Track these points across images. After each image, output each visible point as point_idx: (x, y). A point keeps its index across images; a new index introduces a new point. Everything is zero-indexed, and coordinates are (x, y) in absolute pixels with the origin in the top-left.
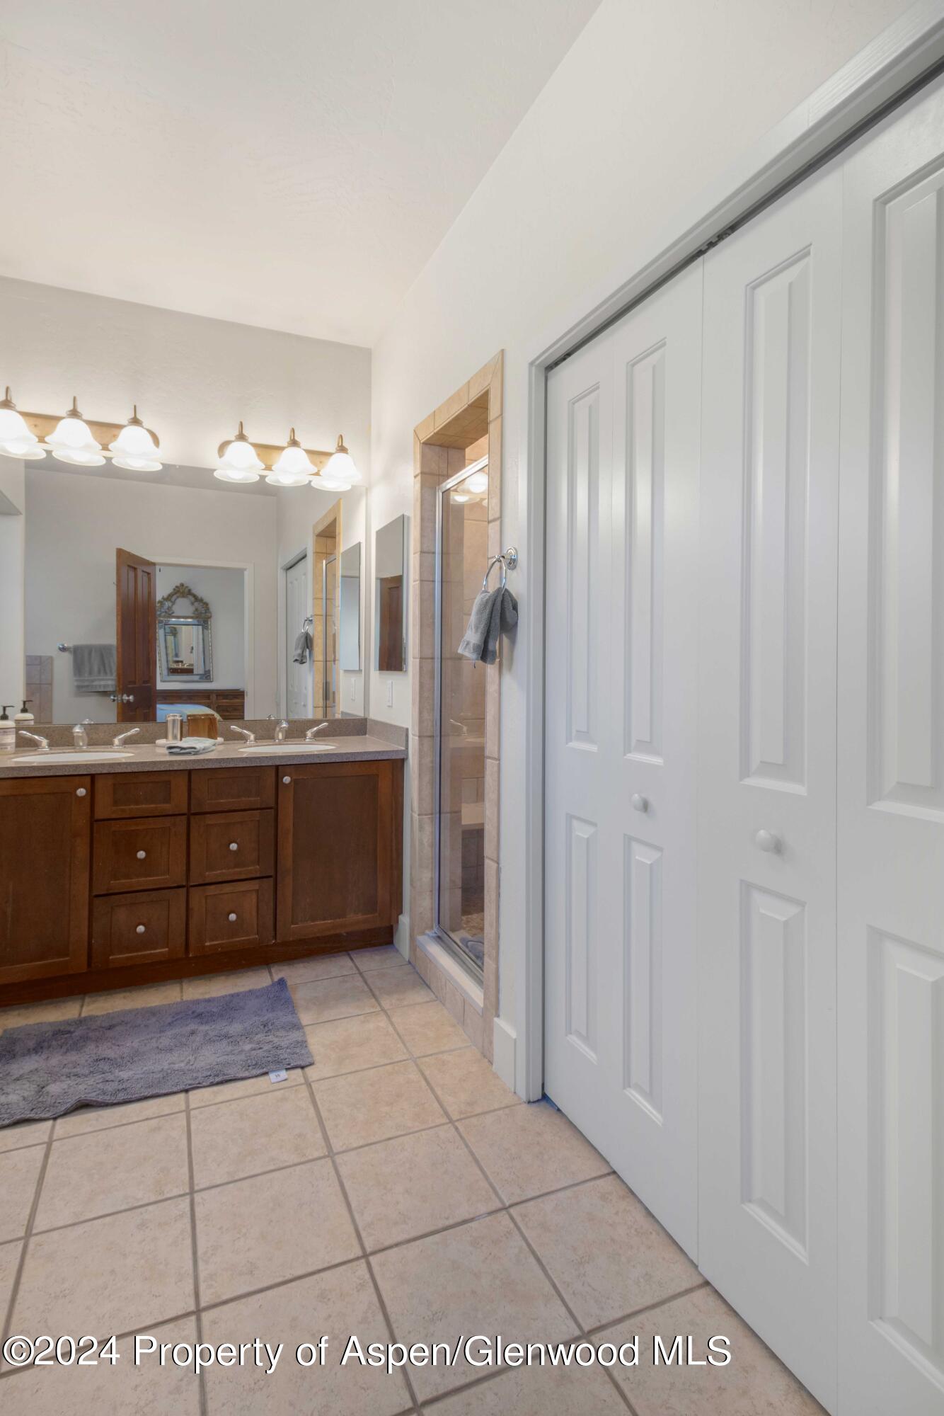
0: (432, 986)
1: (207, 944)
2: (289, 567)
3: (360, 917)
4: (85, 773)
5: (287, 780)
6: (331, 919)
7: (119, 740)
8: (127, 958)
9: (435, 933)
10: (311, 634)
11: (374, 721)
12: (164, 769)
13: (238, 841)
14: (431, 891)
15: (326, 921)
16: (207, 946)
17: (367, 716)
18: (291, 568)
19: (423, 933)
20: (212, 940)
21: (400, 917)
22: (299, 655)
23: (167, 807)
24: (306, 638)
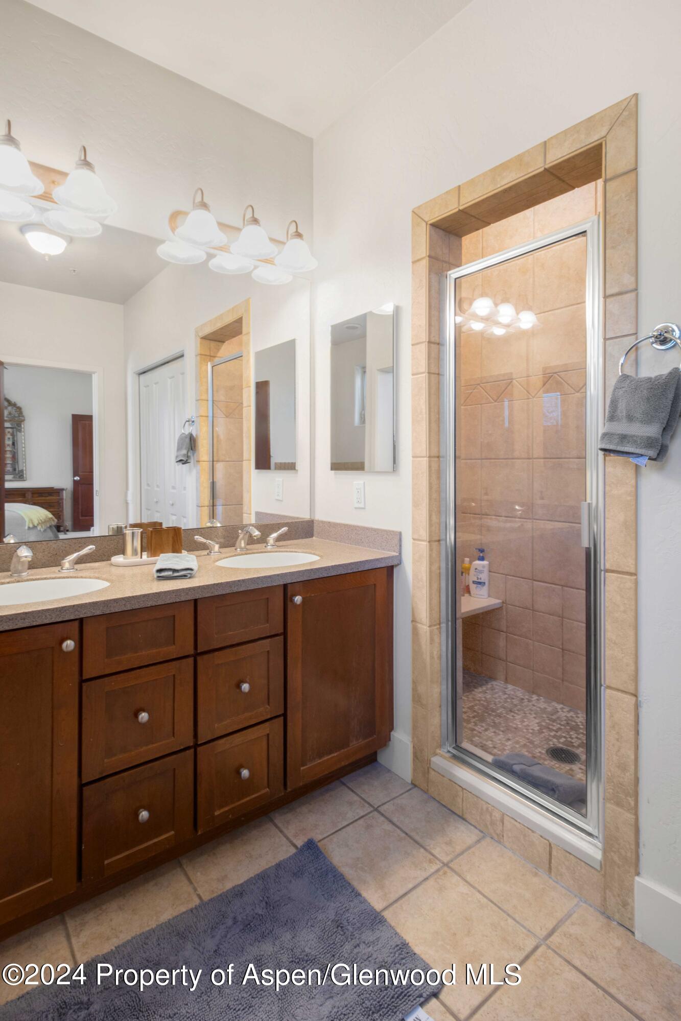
0: (467, 816)
1: (217, 813)
2: (141, 371)
3: (362, 742)
4: (72, 618)
5: (298, 599)
6: (336, 752)
7: (69, 562)
8: (127, 857)
9: (449, 752)
10: (194, 435)
11: (323, 522)
12: (169, 602)
13: (248, 681)
14: (440, 707)
15: (333, 755)
16: (219, 815)
17: (312, 518)
18: (144, 372)
19: (435, 754)
20: (221, 807)
21: (392, 733)
22: (184, 455)
23: (172, 651)
24: (190, 438)
